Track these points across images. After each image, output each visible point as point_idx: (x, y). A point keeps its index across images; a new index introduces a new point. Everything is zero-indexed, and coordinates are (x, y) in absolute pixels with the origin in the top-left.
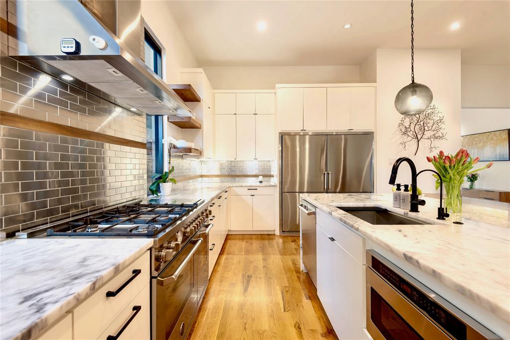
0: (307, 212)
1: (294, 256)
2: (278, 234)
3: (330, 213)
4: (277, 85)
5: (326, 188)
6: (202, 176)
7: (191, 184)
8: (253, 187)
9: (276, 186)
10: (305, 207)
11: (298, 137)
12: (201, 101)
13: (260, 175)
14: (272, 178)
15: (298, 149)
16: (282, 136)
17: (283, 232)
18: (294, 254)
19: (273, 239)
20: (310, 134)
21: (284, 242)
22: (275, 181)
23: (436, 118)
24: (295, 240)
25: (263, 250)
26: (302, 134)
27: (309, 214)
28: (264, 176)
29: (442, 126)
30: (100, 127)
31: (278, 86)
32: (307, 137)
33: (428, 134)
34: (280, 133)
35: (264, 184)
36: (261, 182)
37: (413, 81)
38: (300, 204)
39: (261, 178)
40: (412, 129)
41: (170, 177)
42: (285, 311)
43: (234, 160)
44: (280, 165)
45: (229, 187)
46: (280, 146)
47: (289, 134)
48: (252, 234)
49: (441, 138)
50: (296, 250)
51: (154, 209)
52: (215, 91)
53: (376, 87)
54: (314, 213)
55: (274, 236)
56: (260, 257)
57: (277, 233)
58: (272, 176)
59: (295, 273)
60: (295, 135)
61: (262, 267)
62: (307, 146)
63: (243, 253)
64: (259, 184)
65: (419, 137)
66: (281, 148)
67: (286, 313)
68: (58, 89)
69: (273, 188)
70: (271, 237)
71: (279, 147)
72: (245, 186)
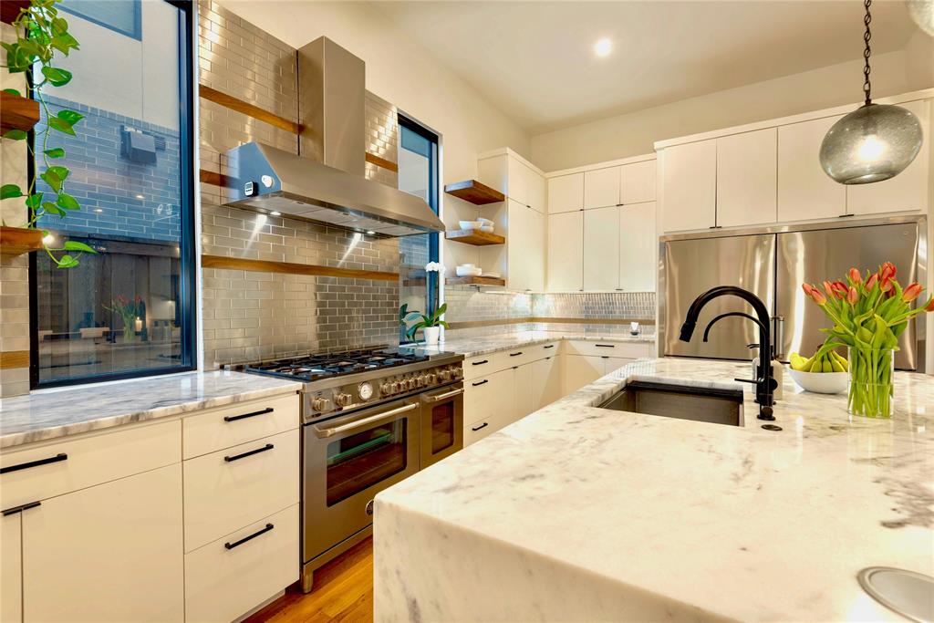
4: (655, 143)
6: (531, 320)
8: (607, 341)
9: (653, 342)
12: (506, 199)
13: (633, 321)
30: (341, 261)
31: (657, 145)
34: (661, 238)
35: (640, 337)
36: (635, 334)
37: (868, 101)
39: (634, 327)
43: (578, 292)
44: (662, 302)
45: (563, 338)
46: (661, 262)
51: (384, 360)
52: (547, 175)
58: (652, 323)
66: (662, 268)
68: (271, 226)
69: (647, 346)
71: (660, 266)
72: (591, 340)
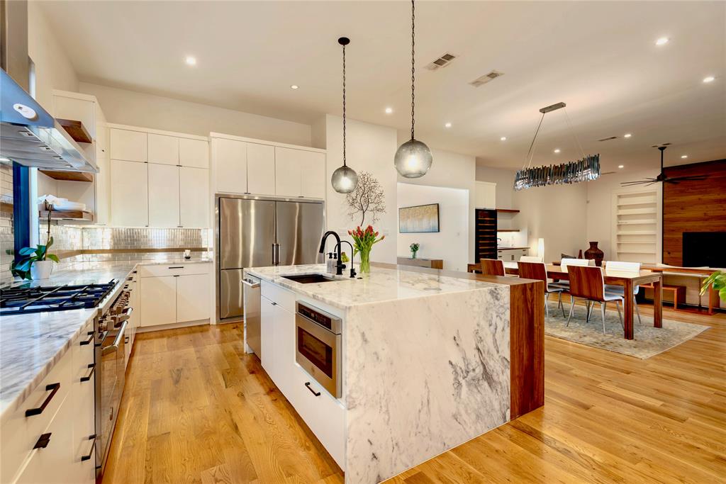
0: (251, 285)
1: (235, 342)
2: (215, 323)
3: (273, 281)
5: (275, 261)
6: (82, 252)
7: (68, 264)
8: (178, 264)
9: (211, 262)
10: (250, 281)
11: (240, 201)
12: (93, 142)
13: (186, 249)
14: (204, 253)
15: (240, 215)
16: (219, 199)
17: (221, 319)
18: (236, 340)
19: (207, 330)
20: (257, 198)
21: (222, 331)
22: (211, 255)
23: (378, 192)
24: (238, 327)
25: (194, 343)
26: (245, 197)
27: (253, 287)
28: (193, 250)
29: (383, 200)
31: (212, 134)
32: (253, 203)
33: (372, 206)
34: (216, 195)
35: (192, 260)
36: (188, 258)
37: (345, 164)
38: (244, 278)
39: (187, 253)
40: (359, 201)
41: (49, 251)
42: (226, 387)
43: (145, 227)
44: (217, 235)
45: (139, 265)
46: (217, 208)
47: (227, 197)
48: (176, 329)
49: (382, 210)
50: (239, 335)
52: (110, 125)
53: (326, 154)
54: (259, 286)
55: (208, 327)
56: (192, 350)
57: (213, 321)
58: (205, 250)
59: (237, 356)
60: (236, 198)
61: (195, 359)
62: (253, 211)
63: (166, 349)
64: (184, 260)
65: (364, 208)
66: (218, 211)
67: (228, 389)
69: (208, 264)
70: (205, 327)
71: (215, 211)
72: (164, 265)
